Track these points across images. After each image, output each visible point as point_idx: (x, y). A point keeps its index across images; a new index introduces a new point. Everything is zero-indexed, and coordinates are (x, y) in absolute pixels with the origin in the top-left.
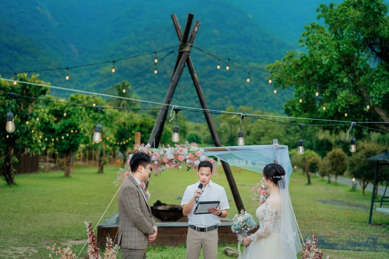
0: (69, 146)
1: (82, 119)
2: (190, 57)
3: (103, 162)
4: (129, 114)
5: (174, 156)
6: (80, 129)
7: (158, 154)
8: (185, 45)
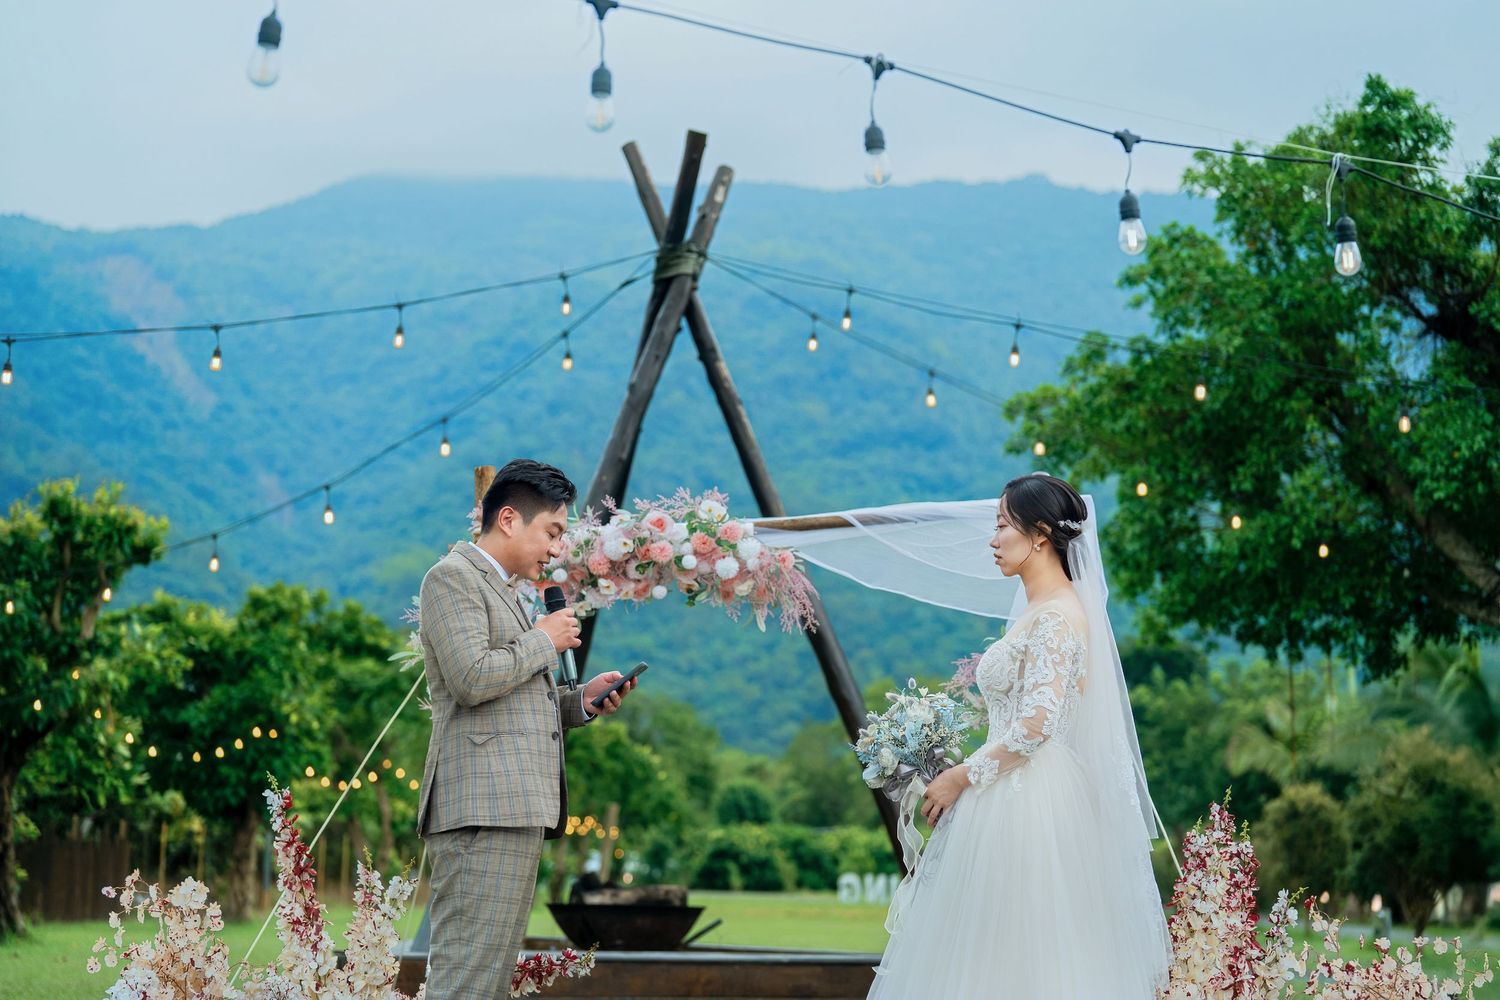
2: (698, 296)
5: (630, 542)
8: (679, 254)
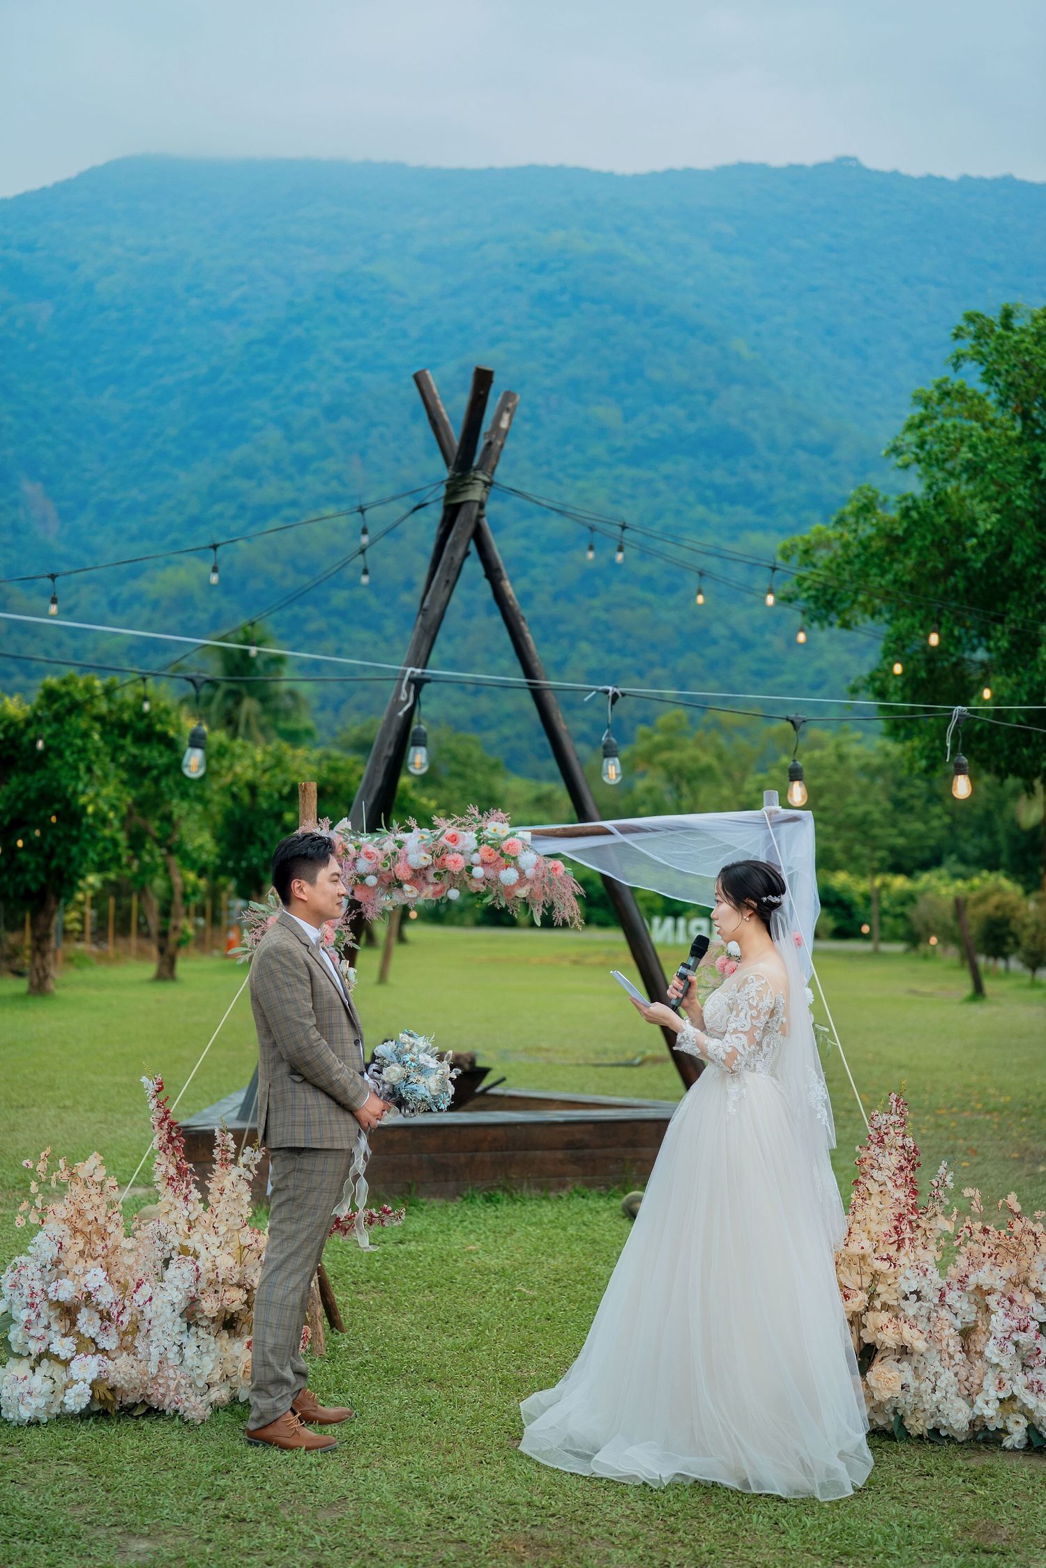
0: (42, 878)
1: (89, 770)
2: (485, 522)
3: (173, 938)
4: (270, 748)
5: (429, 857)
6: (84, 807)
7: (378, 853)
8: (468, 481)
